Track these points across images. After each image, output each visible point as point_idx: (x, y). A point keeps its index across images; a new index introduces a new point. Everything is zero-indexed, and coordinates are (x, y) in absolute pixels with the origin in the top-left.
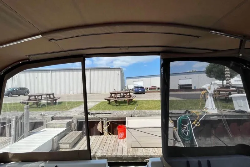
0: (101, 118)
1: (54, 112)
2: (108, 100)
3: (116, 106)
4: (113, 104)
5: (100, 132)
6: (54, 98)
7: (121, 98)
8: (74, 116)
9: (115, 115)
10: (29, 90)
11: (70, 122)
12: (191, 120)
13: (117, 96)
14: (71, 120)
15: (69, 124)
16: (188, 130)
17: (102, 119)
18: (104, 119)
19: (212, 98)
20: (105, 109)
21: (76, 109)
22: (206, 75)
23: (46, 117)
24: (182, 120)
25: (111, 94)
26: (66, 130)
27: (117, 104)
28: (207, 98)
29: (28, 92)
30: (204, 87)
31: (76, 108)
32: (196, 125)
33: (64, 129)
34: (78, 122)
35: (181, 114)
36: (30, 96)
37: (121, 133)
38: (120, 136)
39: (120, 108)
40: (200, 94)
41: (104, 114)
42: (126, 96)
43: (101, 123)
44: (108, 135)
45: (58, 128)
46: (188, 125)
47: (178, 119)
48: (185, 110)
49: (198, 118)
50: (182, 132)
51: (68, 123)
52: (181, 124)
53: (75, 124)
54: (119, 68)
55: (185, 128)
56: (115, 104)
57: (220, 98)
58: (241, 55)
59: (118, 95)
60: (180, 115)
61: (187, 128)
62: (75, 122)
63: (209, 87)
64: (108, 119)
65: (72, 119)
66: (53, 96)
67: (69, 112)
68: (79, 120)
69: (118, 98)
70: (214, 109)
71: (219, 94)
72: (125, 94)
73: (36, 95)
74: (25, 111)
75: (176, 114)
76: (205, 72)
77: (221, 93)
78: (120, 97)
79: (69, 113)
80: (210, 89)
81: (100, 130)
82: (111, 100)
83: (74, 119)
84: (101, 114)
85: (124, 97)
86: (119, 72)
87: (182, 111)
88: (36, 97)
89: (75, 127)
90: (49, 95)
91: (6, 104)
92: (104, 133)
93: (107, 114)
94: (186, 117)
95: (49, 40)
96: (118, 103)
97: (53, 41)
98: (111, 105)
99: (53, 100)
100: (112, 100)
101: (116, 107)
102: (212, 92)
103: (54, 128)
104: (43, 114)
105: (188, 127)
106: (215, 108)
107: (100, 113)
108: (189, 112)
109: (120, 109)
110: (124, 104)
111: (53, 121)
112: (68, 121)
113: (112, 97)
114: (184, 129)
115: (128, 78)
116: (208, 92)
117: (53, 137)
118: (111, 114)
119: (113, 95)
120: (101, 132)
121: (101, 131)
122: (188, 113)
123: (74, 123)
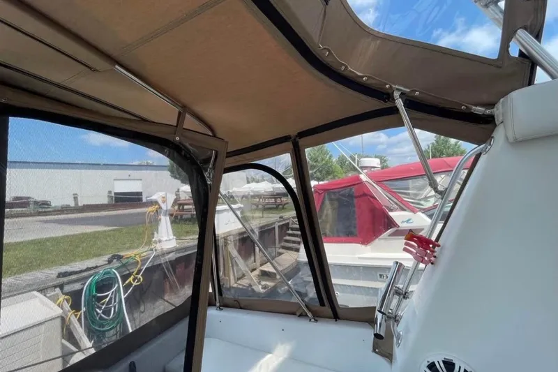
12: (121, 277)
16: (115, 302)
19: (168, 218)
22: (169, 173)
24: (97, 283)
28: (160, 220)
30: (154, 198)
32: (135, 284)
35: (97, 267)
40: (146, 213)
46: (113, 290)
47: (84, 284)
48: (110, 256)
49: (139, 266)
50: (98, 314)
52: (94, 293)
55: (107, 299)
57: (184, 217)
58: (177, 138)
60: (92, 272)
61: (111, 298)
63: (164, 197)
70: (170, 240)
71: (183, 210)
75: (81, 271)
76: (167, 168)
77: (186, 207)
80: (164, 202)
87: (102, 260)
94: (109, 273)
102: (169, 207)
105: (113, 296)
106: (172, 237)
108: (119, 257)
114: (103, 304)
116: (160, 208)
122: (118, 260)
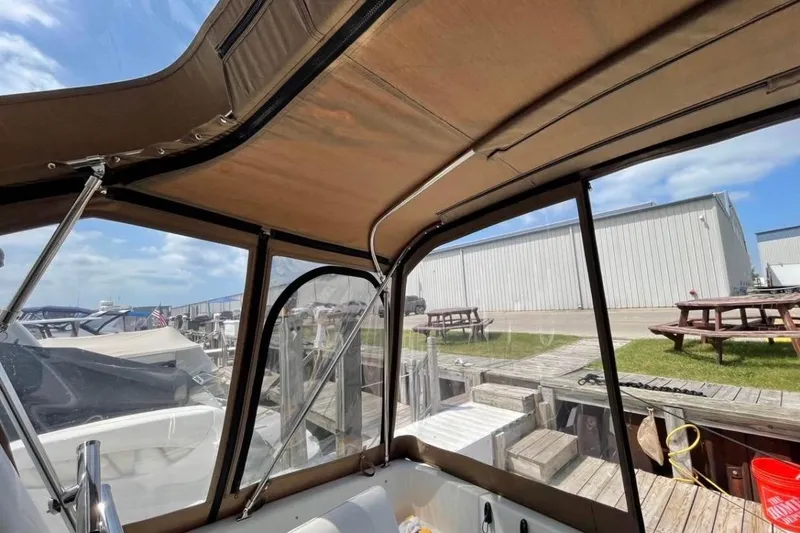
0: (651, 406)
1: (486, 362)
2: (669, 335)
3: (722, 362)
4: (699, 354)
5: (654, 462)
6: (479, 321)
7: (746, 327)
8: (544, 379)
9: (730, 407)
10: (424, 301)
11: (533, 395)
13: (720, 319)
14: (534, 392)
15: (530, 403)
17: (658, 409)
18: (668, 409)
20: (661, 371)
21: (543, 358)
23: (468, 370)
25: (685, 309)
26: (523, 418)
27: (726, 357)
29: (424, 306)
31: (543, 355)
33: (519, 415)
34: (557, 402)
36: (430, 315)
37: (785, 499)
38: (775, 513)
39: (748, 375)
41: (661, 389)
42: (778, 322)
43: (653, 424)
44: (696, 484)
45: (502, 407)
51: (527, 398)
53: (548, 406)
54: (710, 197)
56: (714, 355)
59: (724, 314)
62: (548, 400)
64: (687, 414)
65: (536, 388)
66: (476, 315)
67: (525, 364)
68: (562, 394)
69: (729, 327)
72: (770, 312)
73: (439, 312)
74: (430, 350)
78: (739, 322)
79: (524, 368)
81: (654, 451)
82: (686, 337)
83: (544, 389)
84: (646, 387)
85: (765, 323)
86: (711, 214)
88: (441, 317)
89: (549, 416)
90: (468, 312)
91: (408, 332)
92: (674, 471)
93: (675, 390)
95: (488, 157)
96: (732, 352)
97: (498, 154)
98: (688, 360)
99: (478, 328)
100: (691, 335)
101: (723, 369)
103: (492, 405)
104: (461, 362)
107: (644, 384)
109: (749, 380)
110: (774, 361)
111: (486, 387)
112: (529, 392)
113: (691, 324)
115: (763, 235)
117: (494, 430)
118: (701, 394)
119: (694, 315)
120: (660, 462)
121: (658, 458)
123: (546, 403)
